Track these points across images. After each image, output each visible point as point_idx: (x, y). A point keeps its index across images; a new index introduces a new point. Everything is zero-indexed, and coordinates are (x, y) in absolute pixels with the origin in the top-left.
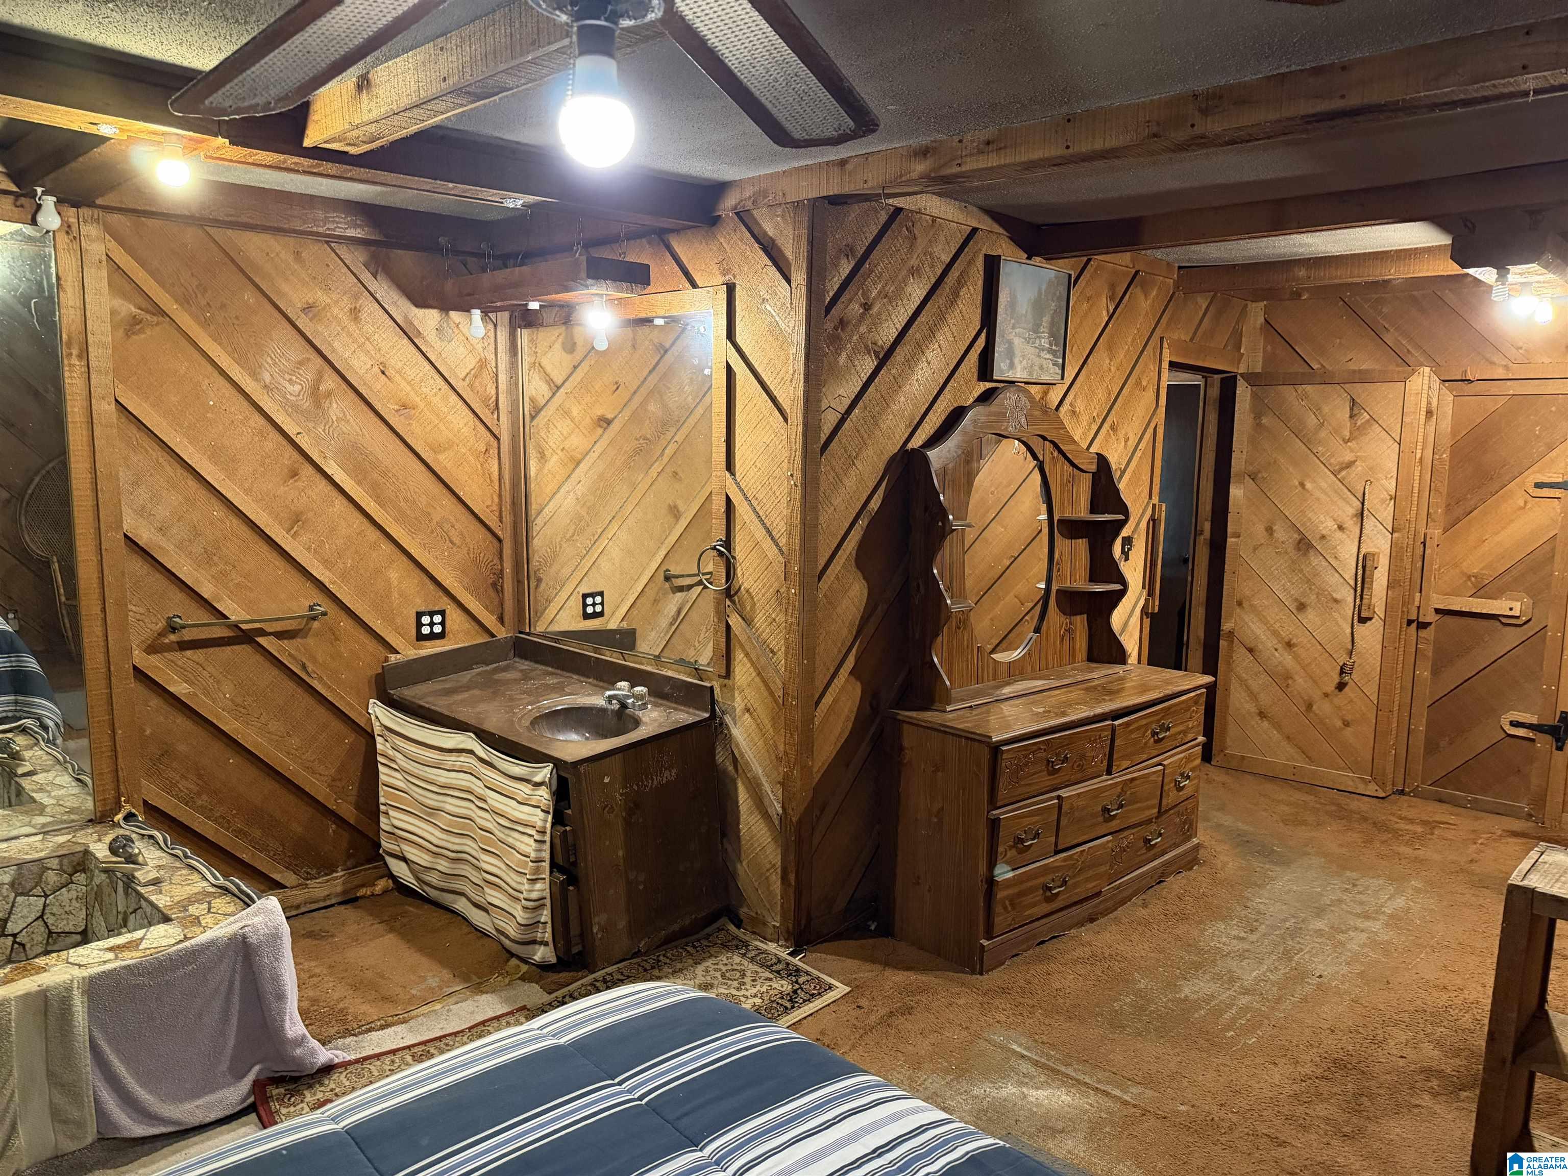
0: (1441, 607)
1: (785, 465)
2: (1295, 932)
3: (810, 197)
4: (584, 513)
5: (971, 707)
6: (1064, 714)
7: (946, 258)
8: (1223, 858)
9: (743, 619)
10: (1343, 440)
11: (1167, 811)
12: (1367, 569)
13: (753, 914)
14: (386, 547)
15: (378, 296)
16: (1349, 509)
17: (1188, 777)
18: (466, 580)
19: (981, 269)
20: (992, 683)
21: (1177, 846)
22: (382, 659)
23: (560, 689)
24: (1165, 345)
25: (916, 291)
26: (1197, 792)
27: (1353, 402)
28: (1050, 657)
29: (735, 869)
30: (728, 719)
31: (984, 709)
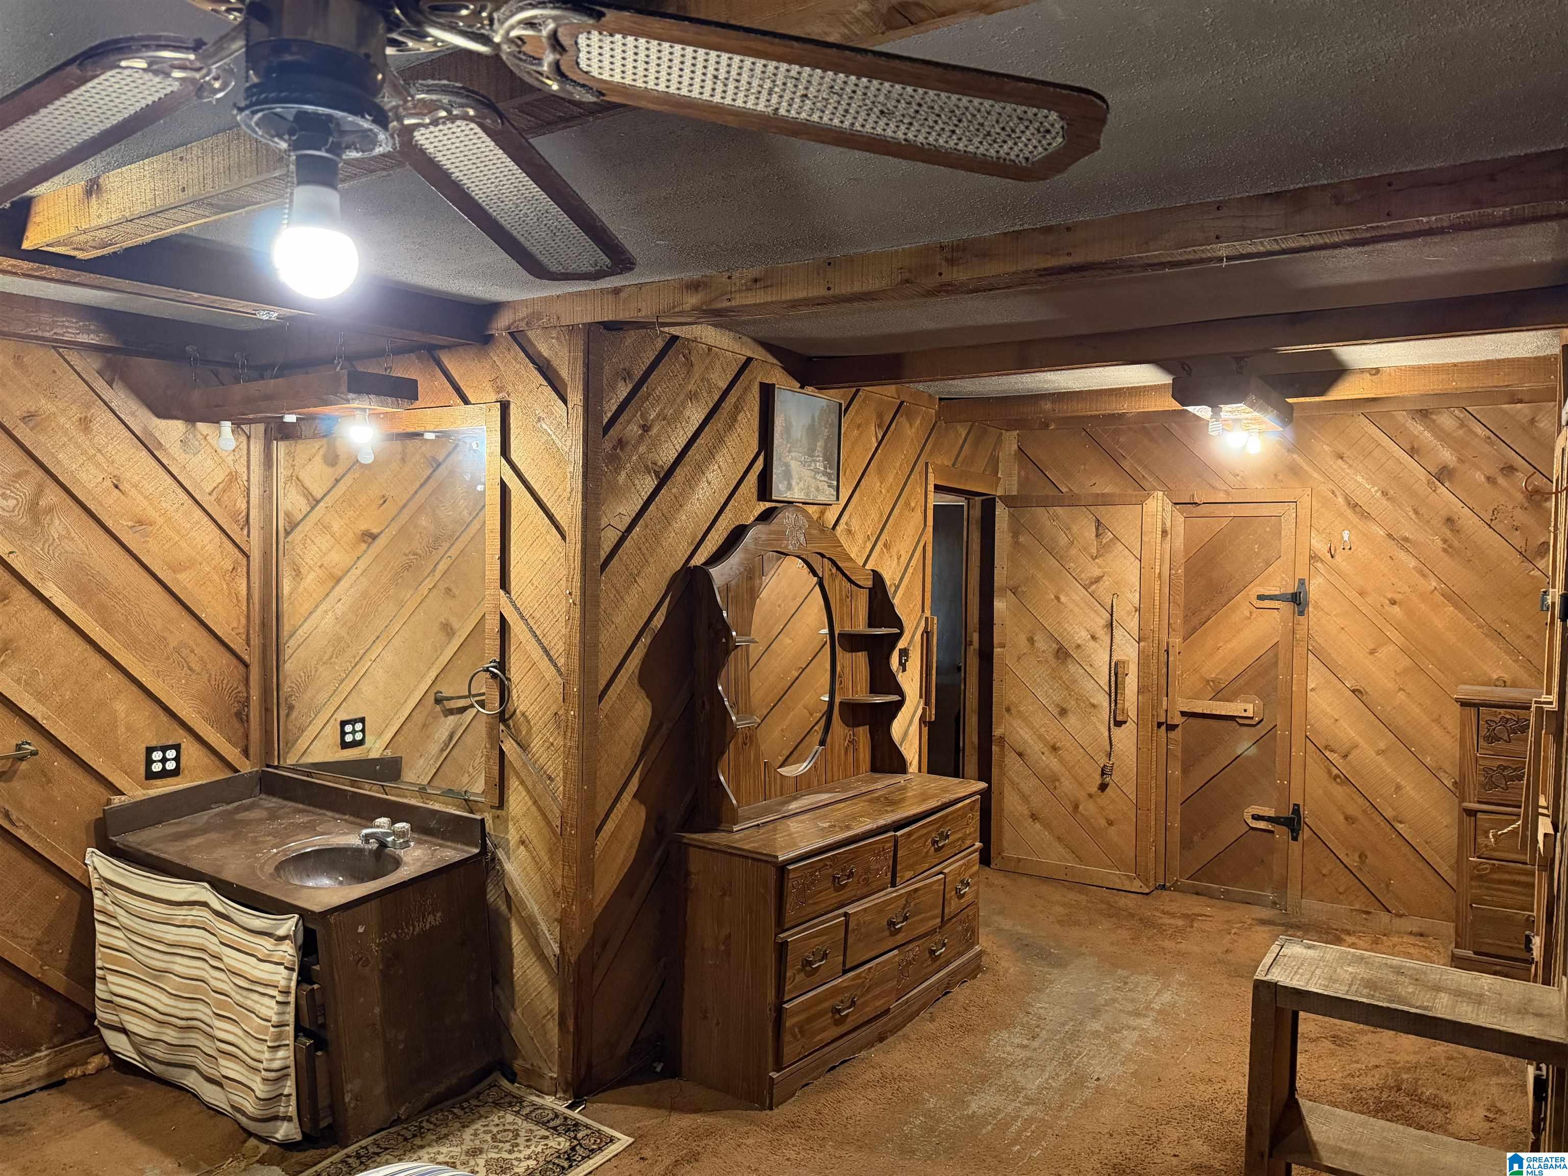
0: (1185, 709)
1: (563, 582)
2: (1073, 1036)
3: (585, 321)
4: (343, 633)
5: (758, 825)
6: (848, 828)
7: (723, 385)
8: (1004, 964)
9: (519, 744)
10: (1092, 557)
11: (950, 919)
12: (1119, 676)
13: (528, 1066)
14: (113, 677)
15: (112, 405)
16: (1099, 621)
17: (968, 884)
18: (206, 710)
19: (757, 396)
20: (779, 799)
21: (961, 954)
22: (104, 800)
23: (310, 829)
24: (930, 470)
25: (695, 415)
26: (977, 897)
27: (1098, 523)
28: (835, 769)
29: (508, 1019)
30: (501, 854)
31: (771, 826)
